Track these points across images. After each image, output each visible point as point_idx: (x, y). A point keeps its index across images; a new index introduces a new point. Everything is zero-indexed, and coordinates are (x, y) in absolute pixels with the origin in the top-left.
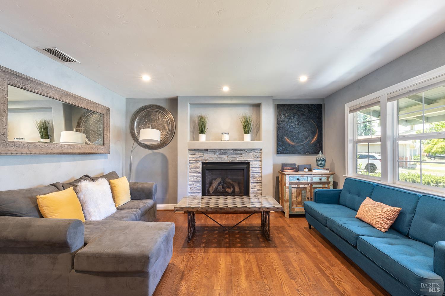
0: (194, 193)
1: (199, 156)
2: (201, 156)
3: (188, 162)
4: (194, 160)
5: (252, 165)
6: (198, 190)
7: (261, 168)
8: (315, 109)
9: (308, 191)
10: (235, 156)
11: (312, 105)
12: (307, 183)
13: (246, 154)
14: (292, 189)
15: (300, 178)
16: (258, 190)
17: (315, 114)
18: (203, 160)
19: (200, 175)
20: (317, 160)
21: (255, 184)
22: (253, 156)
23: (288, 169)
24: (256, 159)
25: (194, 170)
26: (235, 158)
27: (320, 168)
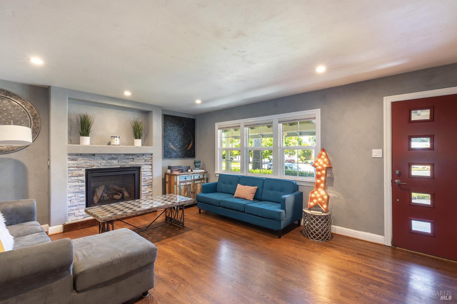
0: (76, 206)
1: (83, 161)
2: (86, 161)
3: (68, 169)
4: (75, 167)
5: (143, 169)
6: (81, 201)
7: (152, 171)
8: (190, 123)
9: (192, 186)
10: (126, 161)
11: (189, 119)
12: (191, 181)
13: (138, 158)
14: (181, 186)
15: (187, 177)
16: (149, 192)
17: (191, 126)
18: (88, 166)
19: (84, 184)
20: (195, 163)
21: (147, 187)
22: (144, 160)
23: (176, 171)
24: (147, 163)
25: (76, 178)
26: (127, 163)
27: (197, 168)
